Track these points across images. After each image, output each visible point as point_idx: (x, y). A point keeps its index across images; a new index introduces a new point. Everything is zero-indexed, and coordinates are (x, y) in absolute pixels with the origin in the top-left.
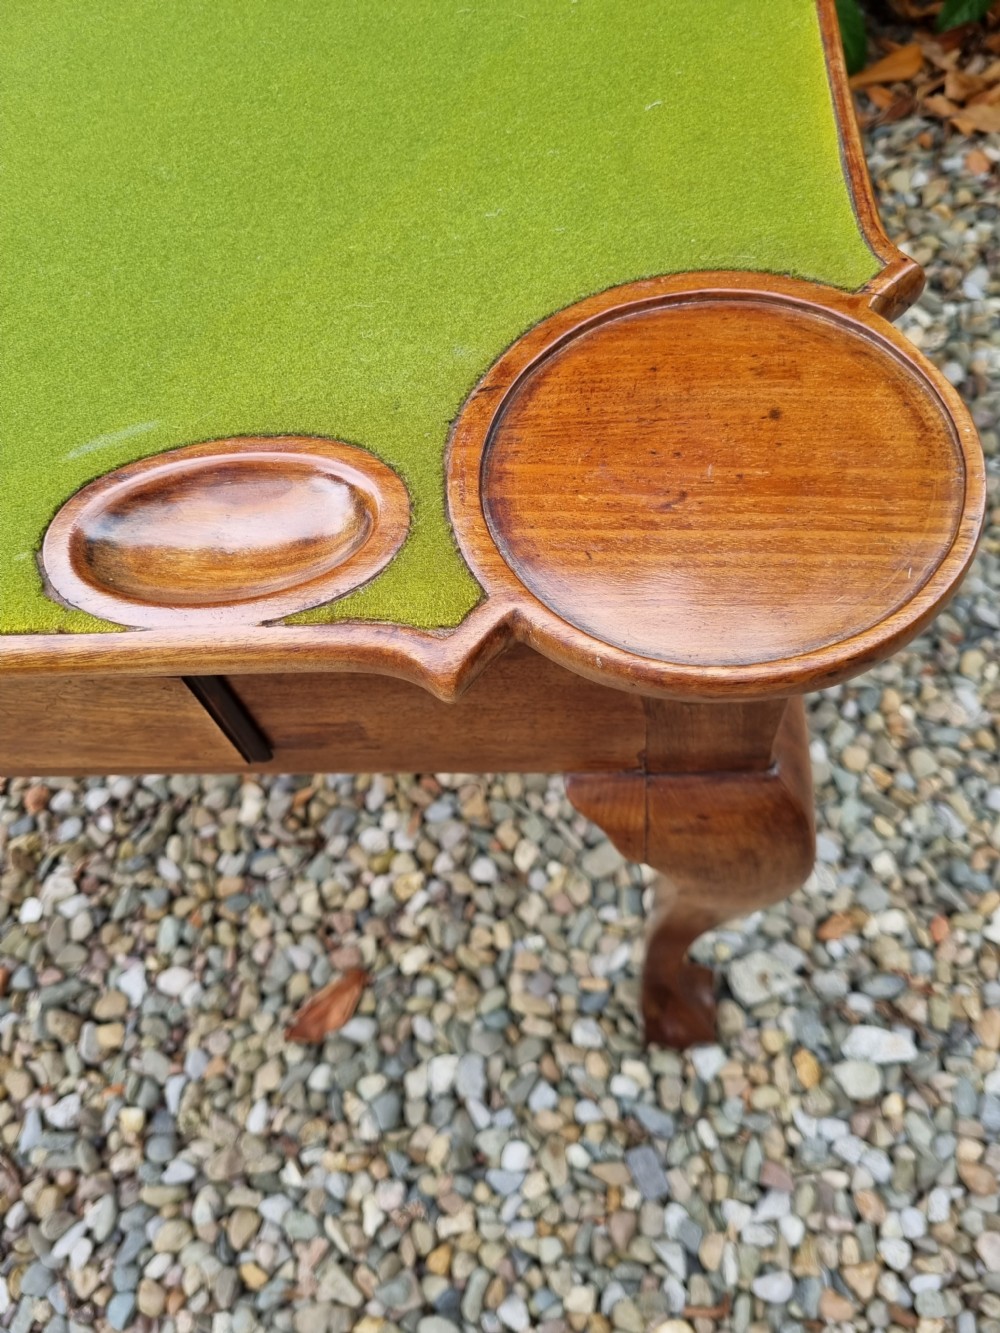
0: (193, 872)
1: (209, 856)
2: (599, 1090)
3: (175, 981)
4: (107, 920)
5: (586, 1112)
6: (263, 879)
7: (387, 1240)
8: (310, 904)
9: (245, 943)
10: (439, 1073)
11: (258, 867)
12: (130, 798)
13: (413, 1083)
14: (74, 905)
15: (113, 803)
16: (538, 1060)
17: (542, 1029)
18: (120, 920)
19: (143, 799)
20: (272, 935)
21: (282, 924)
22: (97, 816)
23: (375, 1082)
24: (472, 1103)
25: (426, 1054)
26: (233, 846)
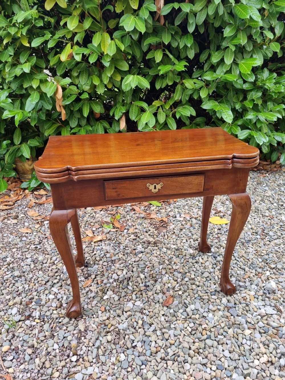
0: (135, 287)
1: (137, 284)
2: (220, 304)
3: (138, 303)
4: (121, 297)
5: (219, 307)
6: (148, 286)
7: (193, 332)
8: (159, 288)
9: (149, 296)
10: (193, 307)
11: (148, 284)
12: (118, 279)
13: (188, 310)
14: (114, 296)
15: (115, 280)
16: (208, 302)
17: (207, 297)
18: (123, 297)
19: (120, 279)
20: (153, 295)
21: (154, 293)
22: (113, 283)
23: (181, 311)
24: (200, 309)
25: (188, 305)
26: (141, 282)
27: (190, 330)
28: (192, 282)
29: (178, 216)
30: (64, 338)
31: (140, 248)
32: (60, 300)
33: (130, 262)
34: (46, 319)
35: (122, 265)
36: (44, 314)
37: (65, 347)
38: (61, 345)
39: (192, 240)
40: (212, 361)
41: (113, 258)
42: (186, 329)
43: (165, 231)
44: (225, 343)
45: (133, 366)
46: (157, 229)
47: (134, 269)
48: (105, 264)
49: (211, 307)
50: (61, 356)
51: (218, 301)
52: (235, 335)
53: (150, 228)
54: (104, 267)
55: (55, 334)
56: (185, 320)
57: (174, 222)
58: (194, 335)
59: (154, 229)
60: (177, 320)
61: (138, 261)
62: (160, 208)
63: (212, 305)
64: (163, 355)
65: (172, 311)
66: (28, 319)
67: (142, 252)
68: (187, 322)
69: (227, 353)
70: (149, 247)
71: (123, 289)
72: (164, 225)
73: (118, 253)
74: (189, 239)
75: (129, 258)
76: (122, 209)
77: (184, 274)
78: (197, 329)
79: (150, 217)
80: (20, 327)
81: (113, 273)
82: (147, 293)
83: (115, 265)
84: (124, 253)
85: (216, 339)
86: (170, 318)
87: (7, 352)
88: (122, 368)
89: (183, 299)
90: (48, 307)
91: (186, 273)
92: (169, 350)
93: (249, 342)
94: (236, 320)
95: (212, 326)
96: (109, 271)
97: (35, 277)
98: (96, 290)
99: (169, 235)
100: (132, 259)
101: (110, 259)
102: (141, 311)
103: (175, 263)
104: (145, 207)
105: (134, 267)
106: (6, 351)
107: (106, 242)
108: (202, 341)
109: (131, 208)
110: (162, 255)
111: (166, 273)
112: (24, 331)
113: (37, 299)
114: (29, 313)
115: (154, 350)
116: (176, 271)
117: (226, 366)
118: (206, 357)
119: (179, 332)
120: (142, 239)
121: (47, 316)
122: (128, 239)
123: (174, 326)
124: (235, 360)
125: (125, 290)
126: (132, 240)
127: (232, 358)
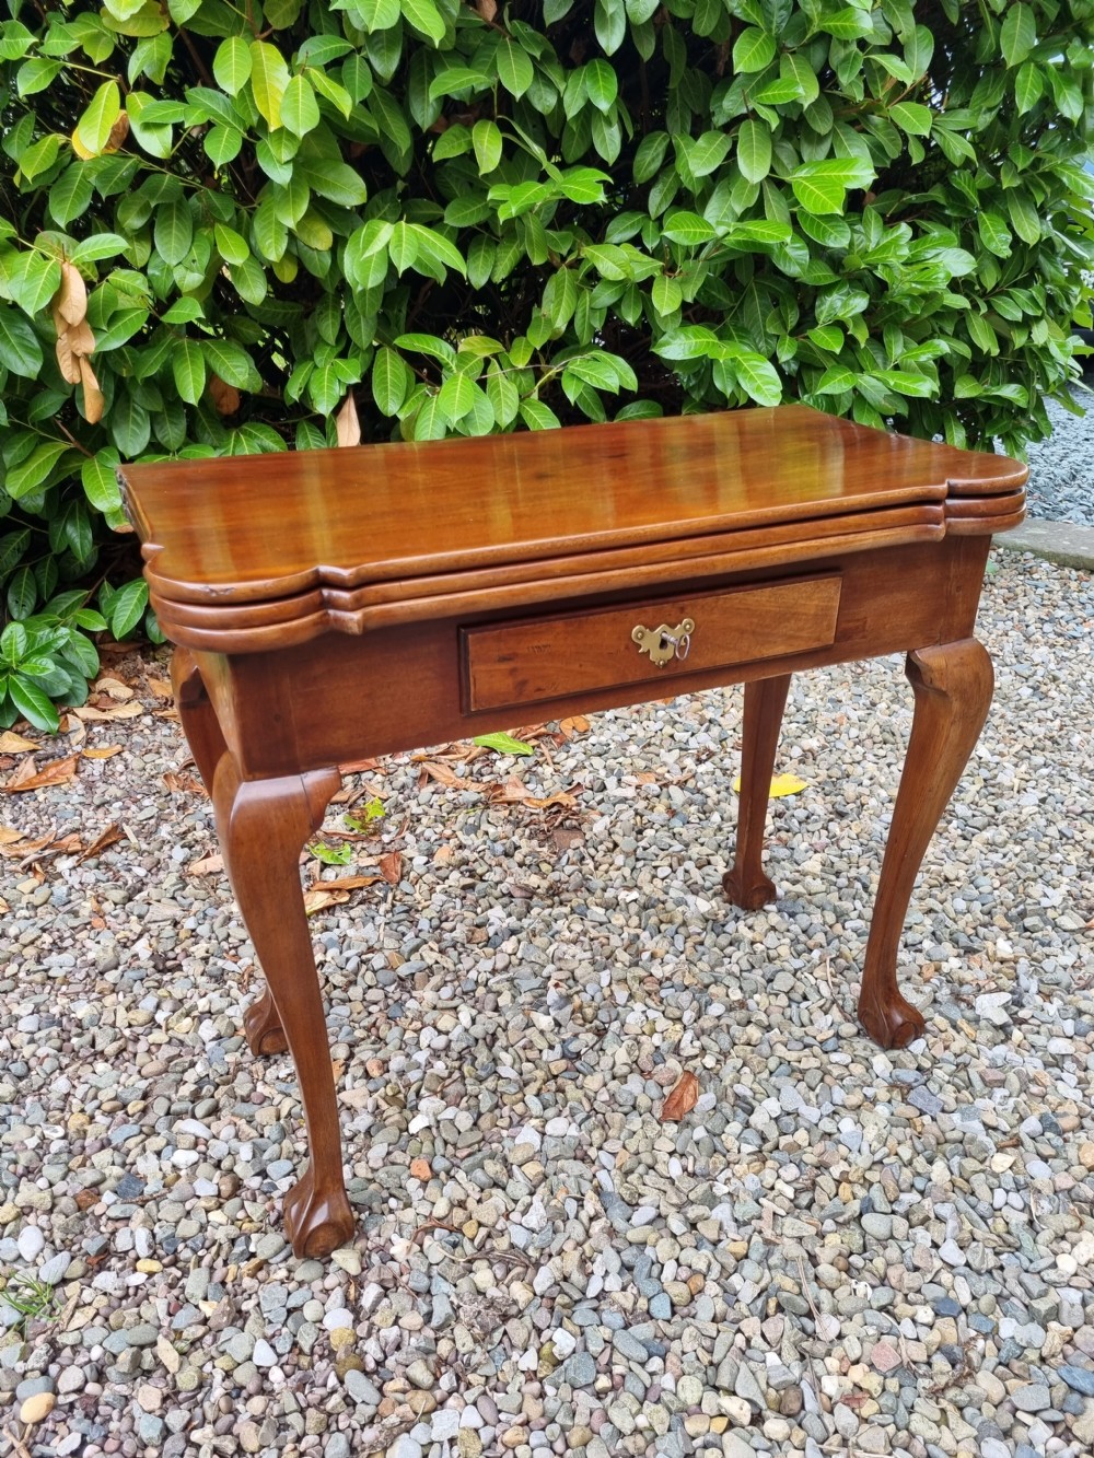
0: (527, 1066)
1: (533, 1054)
2: (868, 1079)
3: (557, 1126)
4: (480, 1115)
5: (869, 1092)
6: (578, 1056)
7: (804, 1199)
8: (621, 1057)
9: (591, 1094)
10: (771, 1106)
11: (573, 1047)
12: (448, 1047)
13: (759, 1119)
14: (450, 1113)
15: (436, 1054)
16: (822, 1080)
17: (814, 1063)
18: (491, 1111)
19: (456, 1047)
20: (605, 1085)
21: (608, 1077)
22: (429, 1064)
23: (735, 1127)
24: (803, 1109)
25: (755, 1103)
26: (545, 1045)
27: (790, 1192)
28: (740, 1015)
29: (611, 782)
30: (290, 1312)
31: (497, 916)
32: (226, 1164)
33: (473, 975)
34: (185, 1254)
35: (446, 992)
36: (169, 1232)
37: (307, 1350)
38: (283, 1345)
39: (689, 865)
40: (910, 1289)
41: (403, 970)
42: (774, 1193)
43: (578, 842)
44: (932, 1216)
45: (617, 1370)
46: (546, 837)
47: (504, 1000)
48: (374, 994)
49: (839, 1095)
50: (298, 1389)
51: (858, 1069)
52: (960, 1182)
53: (515, 839)
54: (373, 1009)
55: (247, 1306)
56: (760, 1156)
57: (602, 808)
58: (809, 1207)
59: (535, 842)
60: (728, 1164)
61: (506, 969)
62: (531, 761)
63: (842, 1087)
64: (720, 1306)
65: (699, 1133)
66: (102, 1266)
67: (513, 932)
68: (770, 1163)
69: (950, 1252)
70: (535, 911)
71: (481, 1082)
72: (568, 823)
73: (416, 949)
74: (681, 861)
75: (467, 962)
76: (379, 777)
77: (701, 991)
78: (814, 1184)
79: (503, 798)
80: (77, 1307)
81: (417, 1025)
82: (579, 1082)
83: (414, 993)
84: (444, 944)
85: (895, 1207)
86: (702, 1162)
87: (44, 1420)
88: (574, 1388)
89: (727, 1082)
90: (183, 1202)
91: (707, 987)
92: (735, 1280)
93: (1016, 1199)
94: (943, 1127)
95: (868, 1165)
96: (403, 1022)
97: (81, 1090)
98: (370, 1103)
99: (599, 857)
100: (479, 966)
101: (390, 975)
102: (579, 1154)
103: (653, 956)
104: (471, 763)
105: (499, 993)
106: (40, 1416)
107: (353, 913)
108: (846, 1224)
109: (414, 772)
110: (593, 933)
111: (631, 997)
112: (99, 1320)
113: (119, 1179)
114: (99, 1242)
115: (679, 1292)
116: (668, 984)
117: (965, 1299)
118: (883, 1280)
119: (753, 1208)
120: (497, 884)
121: (185, 1240)
122: (438, 888)
123: (726, 1189)
124: (989, 1272)
125: (490, 1083)
126: (459, 891)
127: (975, 1264)
